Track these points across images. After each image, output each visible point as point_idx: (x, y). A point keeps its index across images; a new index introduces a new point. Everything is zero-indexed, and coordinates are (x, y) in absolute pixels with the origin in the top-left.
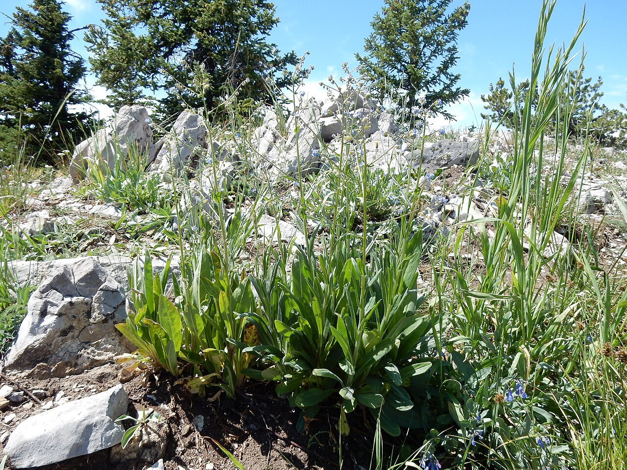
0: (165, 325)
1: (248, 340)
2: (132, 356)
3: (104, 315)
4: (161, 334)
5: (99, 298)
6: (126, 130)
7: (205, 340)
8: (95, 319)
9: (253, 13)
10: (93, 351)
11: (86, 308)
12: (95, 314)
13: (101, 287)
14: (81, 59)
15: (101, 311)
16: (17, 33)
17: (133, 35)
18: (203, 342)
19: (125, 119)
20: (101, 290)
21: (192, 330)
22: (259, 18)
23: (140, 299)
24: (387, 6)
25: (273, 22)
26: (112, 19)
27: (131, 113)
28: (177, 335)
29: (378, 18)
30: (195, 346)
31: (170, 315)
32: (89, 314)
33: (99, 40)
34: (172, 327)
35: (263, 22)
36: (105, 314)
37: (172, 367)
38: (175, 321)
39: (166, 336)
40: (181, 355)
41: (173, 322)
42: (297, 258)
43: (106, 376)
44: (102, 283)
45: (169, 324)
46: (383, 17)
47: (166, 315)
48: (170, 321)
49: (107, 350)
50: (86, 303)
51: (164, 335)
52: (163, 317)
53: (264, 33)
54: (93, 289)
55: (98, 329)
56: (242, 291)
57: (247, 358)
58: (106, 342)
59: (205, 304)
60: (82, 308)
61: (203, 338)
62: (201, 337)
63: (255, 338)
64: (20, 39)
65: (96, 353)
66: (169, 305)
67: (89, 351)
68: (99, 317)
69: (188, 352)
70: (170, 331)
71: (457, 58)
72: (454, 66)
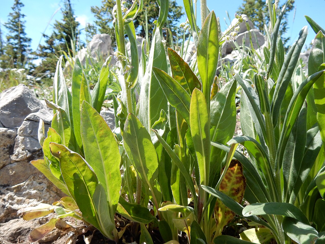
0: (93, 158)
1: (224, 191)
2: (52, 207)
3: (29, 151)
4: (85, 175)
5: (24, 130)
6: (97, 48)
7: (158, 187)
8: (17, 156)
9: (171, 11)
10: (11, 198)
11: (8, 142)
12: (18, 150)
13: (27, 117)
14: (84, 43)
15: (26, 145)
16: (55, 33)
17: (108, 26)
18: (155, 190)
19: (97, 41)
20: (28, 120)
21: (139, 169)
22: (174, 13)
23: (58, 118)
24: (245, 3)
25: (181, 14)
26: (98, 20)
27: (100, 38)
28: (112, 177)
29: (240, 8)
30: (142, 197)
31: (101, 141)
32: (11, 150)
33: (92, 31)
34: (104, 163)
35: (176, 15)
36: (31, 149)
37: (107, 229)
38: (110, 152)
39: (94, 178)
40: (121, 210)
41: (105, 152)
42: (318, 46)
43: (24, 233)
44: (29, 112)
45: (99, 158)
46: (243, 8)
47: (93, 139)
48: (101, 152)
49: (30, 196)
50: (9, 136)
51: (90, 176)
52: (89, 144)
53: (177, 21)
54: (18, 119)
55: (21, 169)
56: (221, 104)
57: (220, 219)
58: (30, 186)
59: (159, 126)
60: (3, 142)
61: (154, 183)
62: (153, 183)
63: (236, 186)
64: (56, 35)
65: (15, 201)
66: (98, 122)
67: (6, 197)
68: (22, 154)
69: (131, 205)
70: (102, 169)
71: (287, 28)
72: (286, 33)
